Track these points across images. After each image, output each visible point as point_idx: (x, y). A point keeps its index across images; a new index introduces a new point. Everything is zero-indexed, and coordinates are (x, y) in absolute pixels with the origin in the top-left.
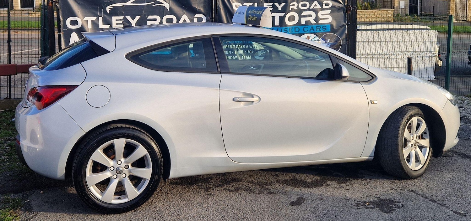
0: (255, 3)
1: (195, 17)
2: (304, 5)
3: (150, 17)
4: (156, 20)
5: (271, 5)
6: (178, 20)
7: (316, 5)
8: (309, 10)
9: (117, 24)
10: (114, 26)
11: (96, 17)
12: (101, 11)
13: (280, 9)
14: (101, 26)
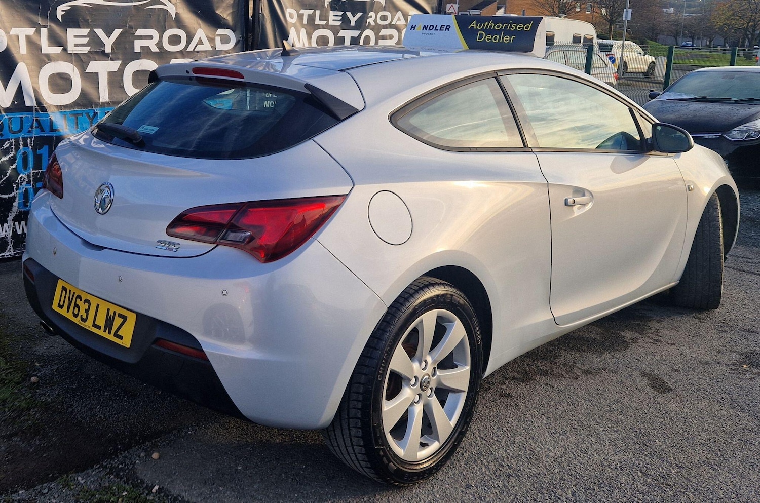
0: (317, 11)
1: (216, 34)
2: (384, 18)
3: (140, 32)
4: (151, 37)
5: (341, 15)
6: (190, 39)
7: (399, 19)
8: (390, 26)
9: (76, 45)
10: (71, 49)
11: (35, 29)
12: (44, 15)
13: (353, 24)
14: (47, 48)
